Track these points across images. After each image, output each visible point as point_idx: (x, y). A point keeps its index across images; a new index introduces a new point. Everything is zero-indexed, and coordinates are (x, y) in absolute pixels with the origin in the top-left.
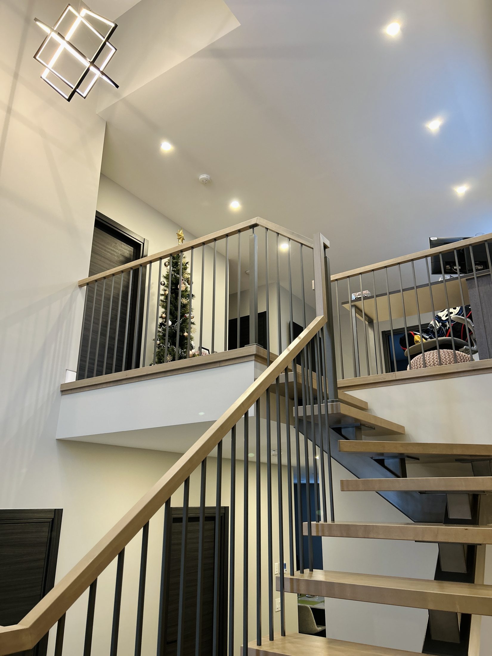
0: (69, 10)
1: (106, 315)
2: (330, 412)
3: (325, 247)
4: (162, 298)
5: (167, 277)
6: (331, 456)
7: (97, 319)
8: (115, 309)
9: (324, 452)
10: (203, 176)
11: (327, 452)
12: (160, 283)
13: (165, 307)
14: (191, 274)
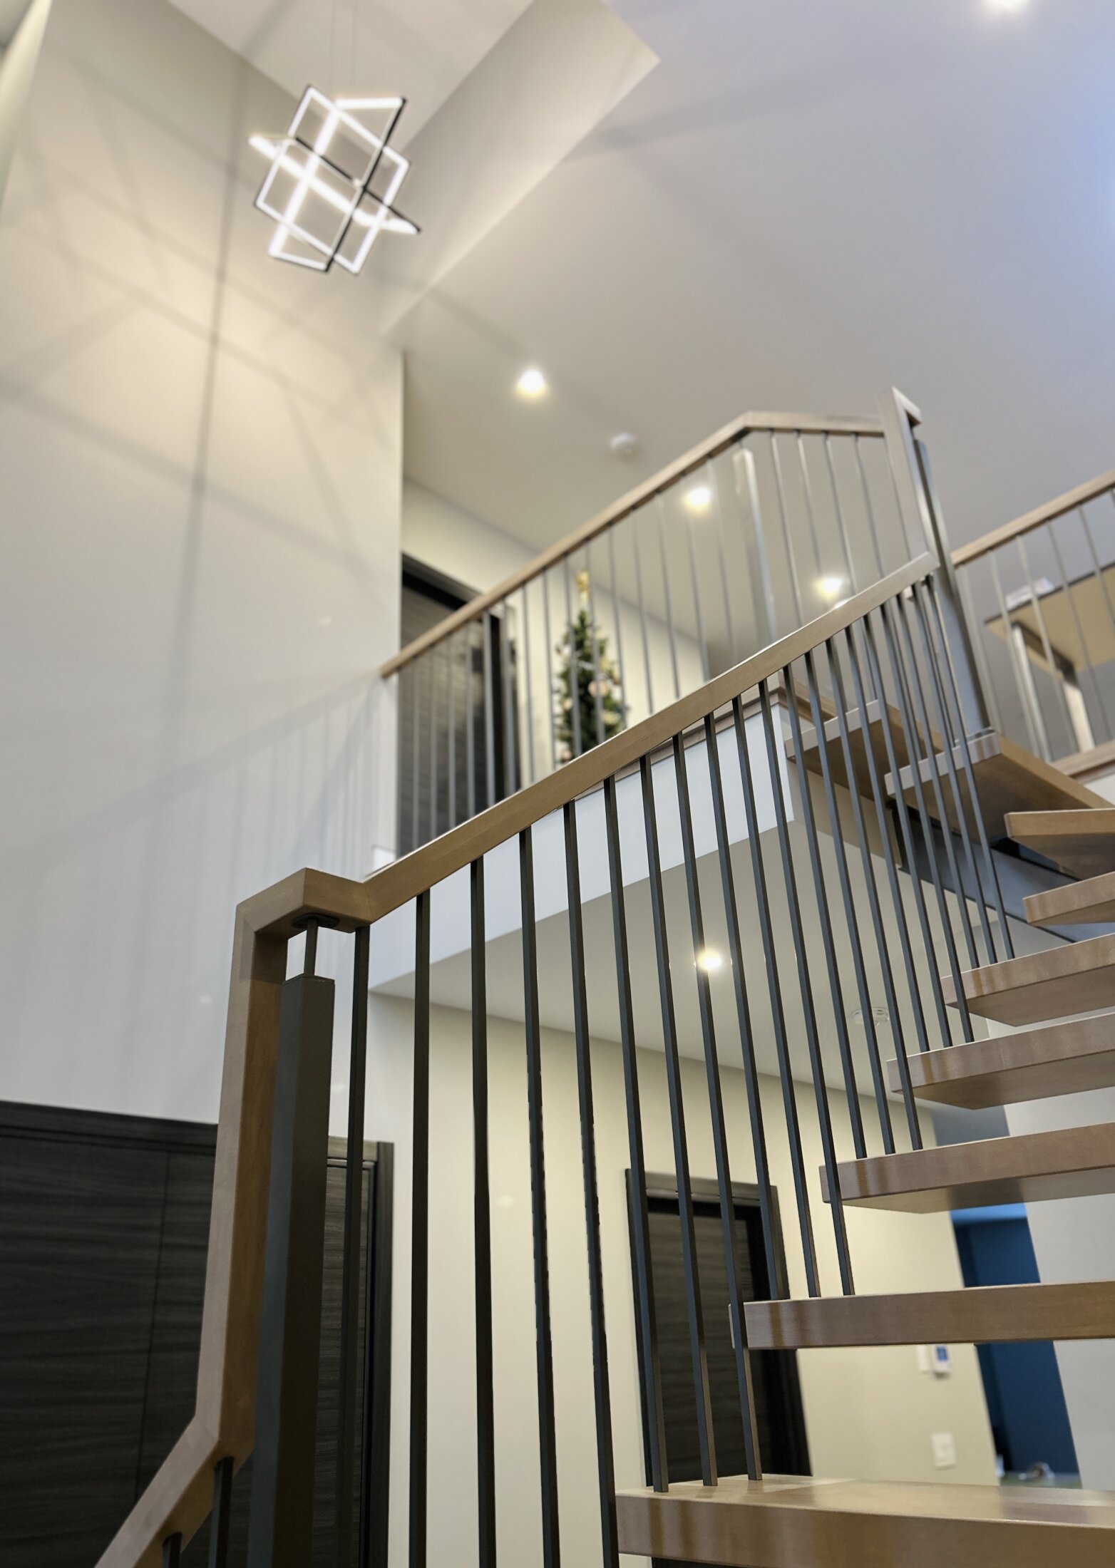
0: (313, 101)
1: (443, 767)
2: (975, 759)
3: (913, 422)
4: (559, 721)
5: (565, 676)
6: (1005, 914)
7: (425, 777)
8: (461, 755)
9: (988, 909)
10: (619, 439)
11: (995, 905)
12: (552, 691)
13: (569, 740)
14: (620, 661)
